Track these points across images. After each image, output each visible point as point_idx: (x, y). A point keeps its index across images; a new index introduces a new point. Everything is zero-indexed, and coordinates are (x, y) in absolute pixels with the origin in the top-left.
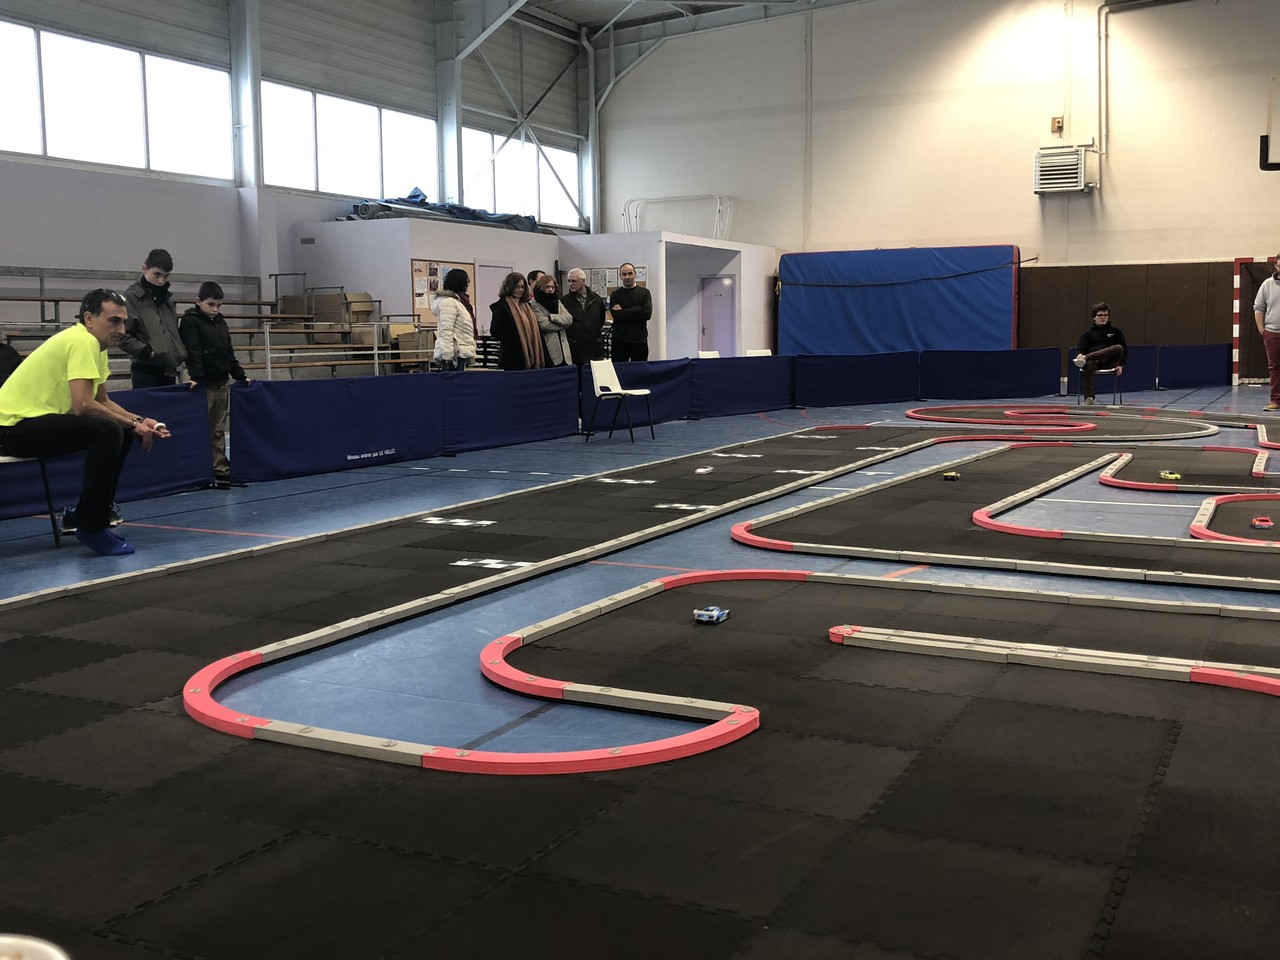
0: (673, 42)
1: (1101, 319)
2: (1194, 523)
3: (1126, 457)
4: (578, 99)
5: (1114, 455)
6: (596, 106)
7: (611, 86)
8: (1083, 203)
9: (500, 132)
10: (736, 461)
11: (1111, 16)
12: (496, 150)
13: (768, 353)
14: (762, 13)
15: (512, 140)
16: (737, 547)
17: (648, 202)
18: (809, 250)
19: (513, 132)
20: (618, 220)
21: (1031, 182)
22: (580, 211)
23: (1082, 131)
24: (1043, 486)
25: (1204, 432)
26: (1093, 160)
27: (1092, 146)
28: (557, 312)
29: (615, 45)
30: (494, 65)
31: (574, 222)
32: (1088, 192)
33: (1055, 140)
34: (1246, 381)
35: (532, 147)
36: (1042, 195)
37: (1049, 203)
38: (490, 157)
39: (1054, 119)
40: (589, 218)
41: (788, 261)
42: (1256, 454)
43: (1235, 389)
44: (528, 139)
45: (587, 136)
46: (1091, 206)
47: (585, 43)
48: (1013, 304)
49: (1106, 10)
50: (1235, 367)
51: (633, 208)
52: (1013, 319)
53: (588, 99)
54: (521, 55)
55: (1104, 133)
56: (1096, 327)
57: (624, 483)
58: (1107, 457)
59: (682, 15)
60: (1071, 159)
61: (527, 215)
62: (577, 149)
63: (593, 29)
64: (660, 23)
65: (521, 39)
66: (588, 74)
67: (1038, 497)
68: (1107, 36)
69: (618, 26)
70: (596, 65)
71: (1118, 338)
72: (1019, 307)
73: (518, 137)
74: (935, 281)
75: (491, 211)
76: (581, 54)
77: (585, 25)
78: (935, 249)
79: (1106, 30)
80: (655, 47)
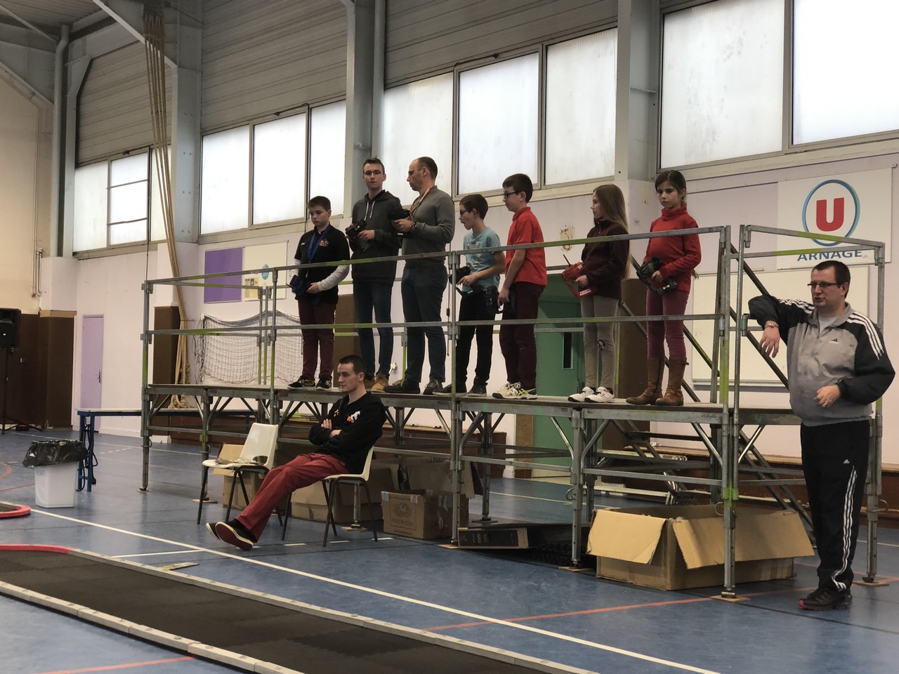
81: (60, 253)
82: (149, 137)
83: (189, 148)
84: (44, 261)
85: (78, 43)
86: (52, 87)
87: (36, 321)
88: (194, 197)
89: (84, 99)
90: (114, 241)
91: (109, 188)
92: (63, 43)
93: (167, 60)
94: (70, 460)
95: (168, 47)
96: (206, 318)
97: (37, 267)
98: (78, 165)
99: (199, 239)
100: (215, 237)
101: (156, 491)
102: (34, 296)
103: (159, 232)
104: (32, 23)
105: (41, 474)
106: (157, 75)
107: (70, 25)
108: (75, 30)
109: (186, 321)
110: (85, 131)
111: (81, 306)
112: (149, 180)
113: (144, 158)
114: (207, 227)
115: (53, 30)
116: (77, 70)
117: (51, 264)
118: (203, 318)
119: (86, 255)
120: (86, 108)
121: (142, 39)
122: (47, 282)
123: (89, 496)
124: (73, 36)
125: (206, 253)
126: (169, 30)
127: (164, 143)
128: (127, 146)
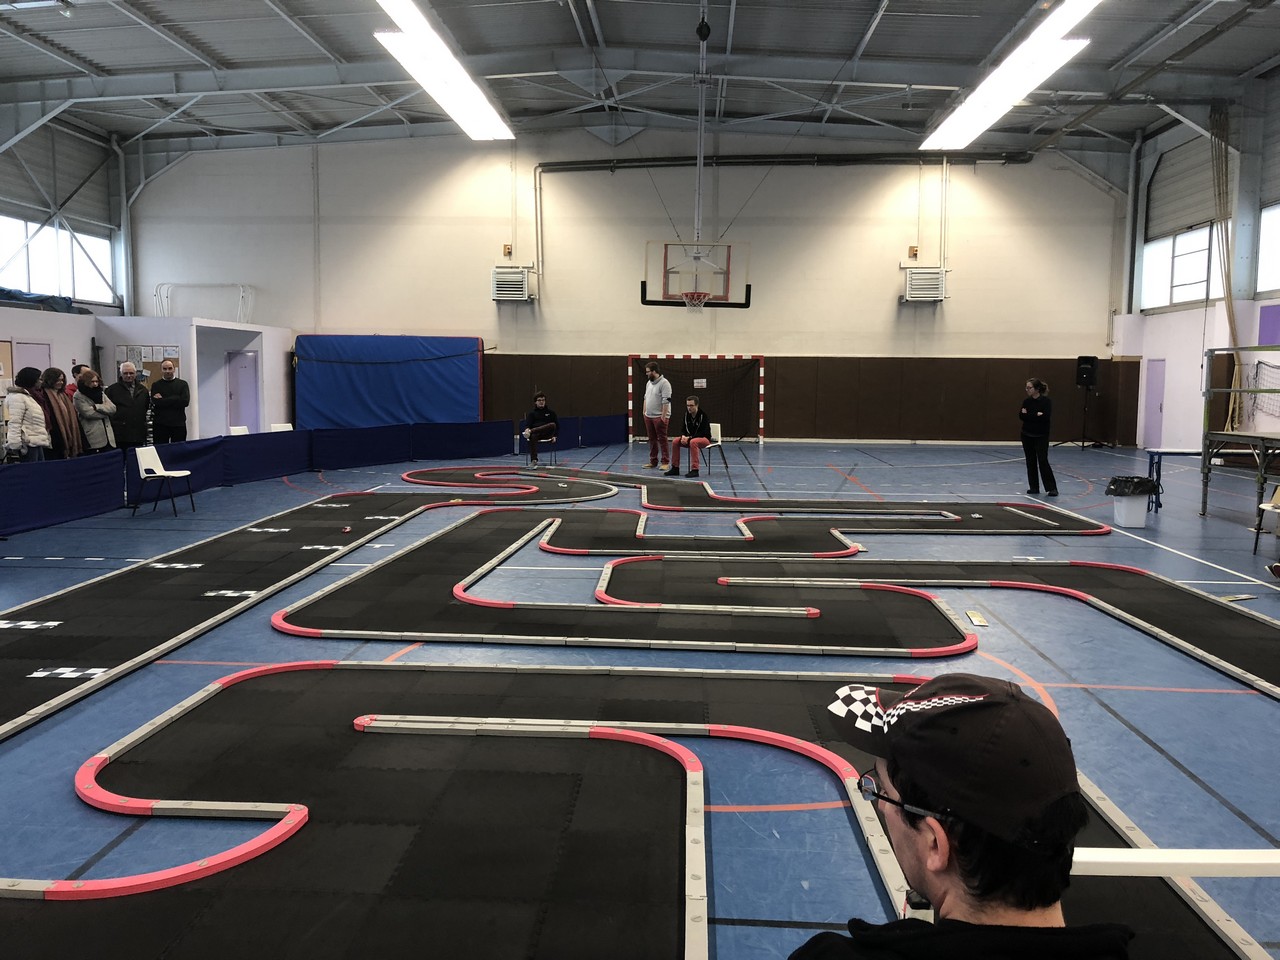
0: (197, 157)
1: (540, 403)
2: (598, 588)
3: (558, 522)
4: (109, 195)
5: (550, 520)
6: (127, 202)
7: (141, 186)
8: (527, 309)
9: (33, 220)
10: (268, 536)
11: (543, 174)
12: (30, 235)
13: (289, 427)
14: (276, 141)
15: (47, 228)
16: (276, 635)
17: (178, 286)
18: (320, 332)
19: (47, 221)
20: (151, 300)
21: (491, 292)
22: (113, 289)
23: (525, 257)
24: (502, 556)
25: (609, 494)
26: (533, 278)
27: (532, 268)
28: (101, 403)
29: (144, 153)
30: (27, 161)
31: (108, 298)
32: (531, 301)
33: (506, 262)
34: (638, 438)
35: (65, 234)
36: (498, 302)
37: (503, 307)
38: (24, 241)
39: (505, 246)
40: (122, 296)
41: (303, 341)
42: (639, 516)
43: (631, 445)
44: (62, 226)
45: (119, 226)
46: (533, 312)
47: (116, 148)
48: (480, 381)
49: (540, 170)
50: (631, 431)
51: (164, 291)
52: (480, 392)
53: (119, 195)
54: (54, 155)
55: (540, 259)
56: (538, 409)
57: (173, 568)
58: (545, 523)
59: (206, 135)
60: (518, 277)
61: (63, 296)
62: (110, 236)
63: (123, 137)
64: (186, 139)
65: (53, 139)
66: (118, 175)
67: (498, 565)
68: (541, 188)
69: (147, 137)
70: (126, 168)
71: (553, 418)
72: (484, 383)
73: (52, 225)
74: (422, 362)
75: (25, 290)
76: (112, 157)
77: (116, 132)
78: (421, 337)
79: (540, 184)
80: (182, 158)
81: (1130, 311)
82: (1211, 213)
83: (1248, 220)
84: (1116, 318)
85: (1150, 142)
86: (1127, 180)
87: (1109, 364)
88: (1252, 260)
89: (1153, 188)
90: (1176, 300)
91: (1173, 257)
92: (1136, 146)
93: (1231, 149)
94: (1142, 493)
95: (1233, 138)
96: (1260, 362)
97: (1111, 323)
98: (1147, 240)
99: (1255, 296)
100: (1270, 294)
101: (1214, 516)
102: (1108, 345)
103: (1218, 290)
104: (1110, 133)
105: (1120, 501)
106: (1221, 161)
107: (1143, 129)
108: (1148, 131)
109: (1240, 365)
110: (1154, 213)
111: (1146, 352)
112: (1210, 249)
113: (1207, 230)
114: (1262, 286)
115: (1128, 135)
116: (1148, 165)
117: (1122, 319)
118: (1256, 362)
119: (1152, 312)
120: (1155, 194)
121: (1208, 135)
122: (1119, 335)
123: (1156, 517)
124: (1146, 138)
125: (1262, 308)
126: (1233, 124)
127: (1224, 217)
128: (1190, 222)
